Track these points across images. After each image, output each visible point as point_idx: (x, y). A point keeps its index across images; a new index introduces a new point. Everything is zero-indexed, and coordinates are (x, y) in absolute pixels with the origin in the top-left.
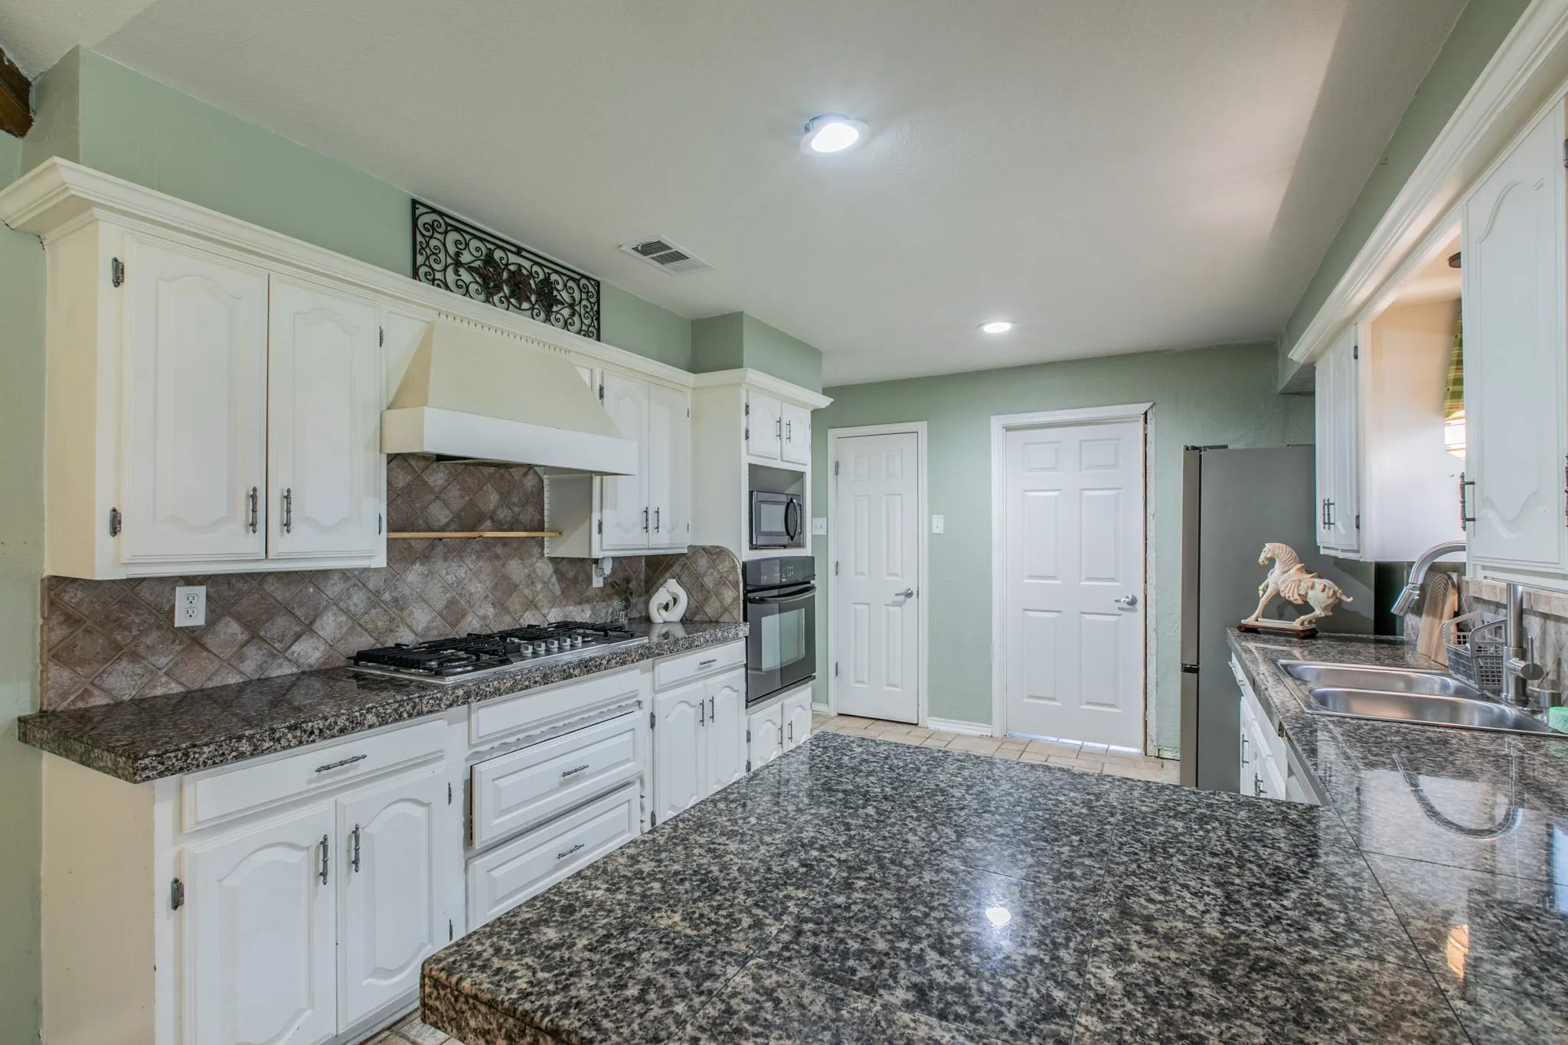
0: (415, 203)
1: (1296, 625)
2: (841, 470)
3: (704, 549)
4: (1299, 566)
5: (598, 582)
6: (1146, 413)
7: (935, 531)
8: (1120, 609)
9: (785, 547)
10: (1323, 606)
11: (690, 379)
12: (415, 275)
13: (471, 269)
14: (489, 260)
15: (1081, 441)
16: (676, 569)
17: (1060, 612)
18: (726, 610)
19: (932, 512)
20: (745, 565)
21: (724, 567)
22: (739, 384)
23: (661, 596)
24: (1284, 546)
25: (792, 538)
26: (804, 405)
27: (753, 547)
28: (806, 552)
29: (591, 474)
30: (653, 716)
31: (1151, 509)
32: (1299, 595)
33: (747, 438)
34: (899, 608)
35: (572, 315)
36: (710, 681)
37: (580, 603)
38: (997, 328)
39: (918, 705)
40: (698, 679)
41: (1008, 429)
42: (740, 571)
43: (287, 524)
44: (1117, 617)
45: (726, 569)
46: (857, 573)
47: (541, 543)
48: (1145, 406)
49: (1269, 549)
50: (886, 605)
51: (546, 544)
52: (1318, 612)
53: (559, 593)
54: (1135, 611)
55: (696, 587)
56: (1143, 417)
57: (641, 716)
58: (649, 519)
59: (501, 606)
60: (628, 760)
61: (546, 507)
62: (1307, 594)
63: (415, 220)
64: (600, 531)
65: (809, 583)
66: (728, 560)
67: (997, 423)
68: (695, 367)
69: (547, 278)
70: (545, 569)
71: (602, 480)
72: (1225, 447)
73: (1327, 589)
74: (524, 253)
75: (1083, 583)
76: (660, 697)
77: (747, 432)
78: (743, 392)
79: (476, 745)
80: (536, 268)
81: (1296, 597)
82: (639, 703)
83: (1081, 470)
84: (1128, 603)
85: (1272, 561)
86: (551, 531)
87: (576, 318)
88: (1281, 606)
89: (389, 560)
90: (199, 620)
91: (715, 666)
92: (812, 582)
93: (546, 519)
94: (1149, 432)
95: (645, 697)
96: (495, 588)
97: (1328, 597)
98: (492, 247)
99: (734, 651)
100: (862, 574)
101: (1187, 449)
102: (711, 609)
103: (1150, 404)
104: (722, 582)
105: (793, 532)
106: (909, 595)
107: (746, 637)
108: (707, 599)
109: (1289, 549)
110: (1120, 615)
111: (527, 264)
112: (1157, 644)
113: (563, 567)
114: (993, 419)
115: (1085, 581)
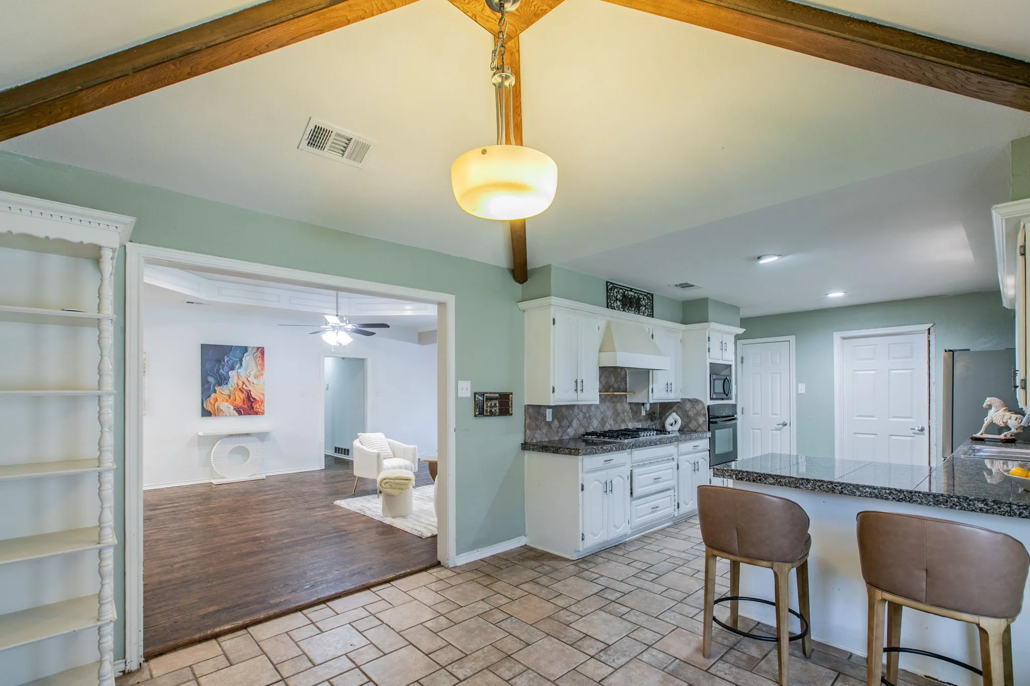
0: (607, 282)
1: (1002, 436)
2: (744, 361)
3: (689, 400)
4: (1005, 408)
5: (643, 413)
6: (929, 329)
7: (800, 392)
8: (914, 433)
9: (723, 399)
10: (1016, 427)
11: (683, 327)
12: (608, 307)
13: (620, 301)
14: (624, 296)
15: (889, 344)
16: (675, 408)
17: (876, 434)
18: (700, 426)
19: (798, 382)
20: (708, 406)
21: (699, 407)
22: (706, 329)
23: (670, 420)
24: (997, 399)
25: (727, 395)
26: (730, 333)
27: (711, 399)
28: (732, 402)
29: (648, 370)
30: (678, 465)
31: (932, 380)
32: (1003, 422)
33: (709, 351)
34: (779, 432)
35: (645, 309)
36: (697, 455)
37: (638, 422)
40: (691, 453)
41: (844, 338)
42: (706, 409)
43: (582, 390)
44: (912, 438)
45: (700, 409)
46: (754, 414)
47: (626, 396)
48: (930, 325)
49: (988, 400)
50: (772, 430)
51: (628, 397)
52: (1013, 430)
53: (631, 417)
54: (924, 434)
55: (685, 416)
56: (927, 332)
57: (674, 463)
58: (668, 387)
59: (616, 422)
60: (670, 480)
61: (628, 382)
62: (1007, 421)
63: (607, 287)
64: (652, 392)
65: (734, 416)
66: (700, 405)
67: (837, 336)
68: (684, 322)
69: (639, 297)
70: (627, 407)
71: (653, 372)
72: (969, 350)
73: (1018, 419)
74: (633, 290)
75: (891, 419)
76: (681, 458)
77: (709, 349)
78: (707, 332)
79: (634, 463)
80: (636, 295)
81: (1001, 423)
82: (673, 459)
83: (889, 359)
84: (919, 430)
85: (990, 407)
86: (630, 392)
87: (647, 310)
88: (995, 428)
89: (600, 402)
90: (551, 420)
91: (699, 448)
92: (735, 416)
93: (628, 387)
94: (931, 339)
95: (675, 457)
96: (614, 413)
97: (1018, 423)
98: (624, 290)
99: (704, 444)
100: (758, 414)
101: (946, 351)
102: (693, 425)
103: (932, 324)
104: (698, 414)
105: (726, 393)
106: (785, 425)
107: (710, 438)
108: (690, 421)
109: (999, 400)
110: (913, 437)
111: (633, 294)
112: (937, 452)
113: (633, 407)
114: (835, 333)
115: (892, 418)
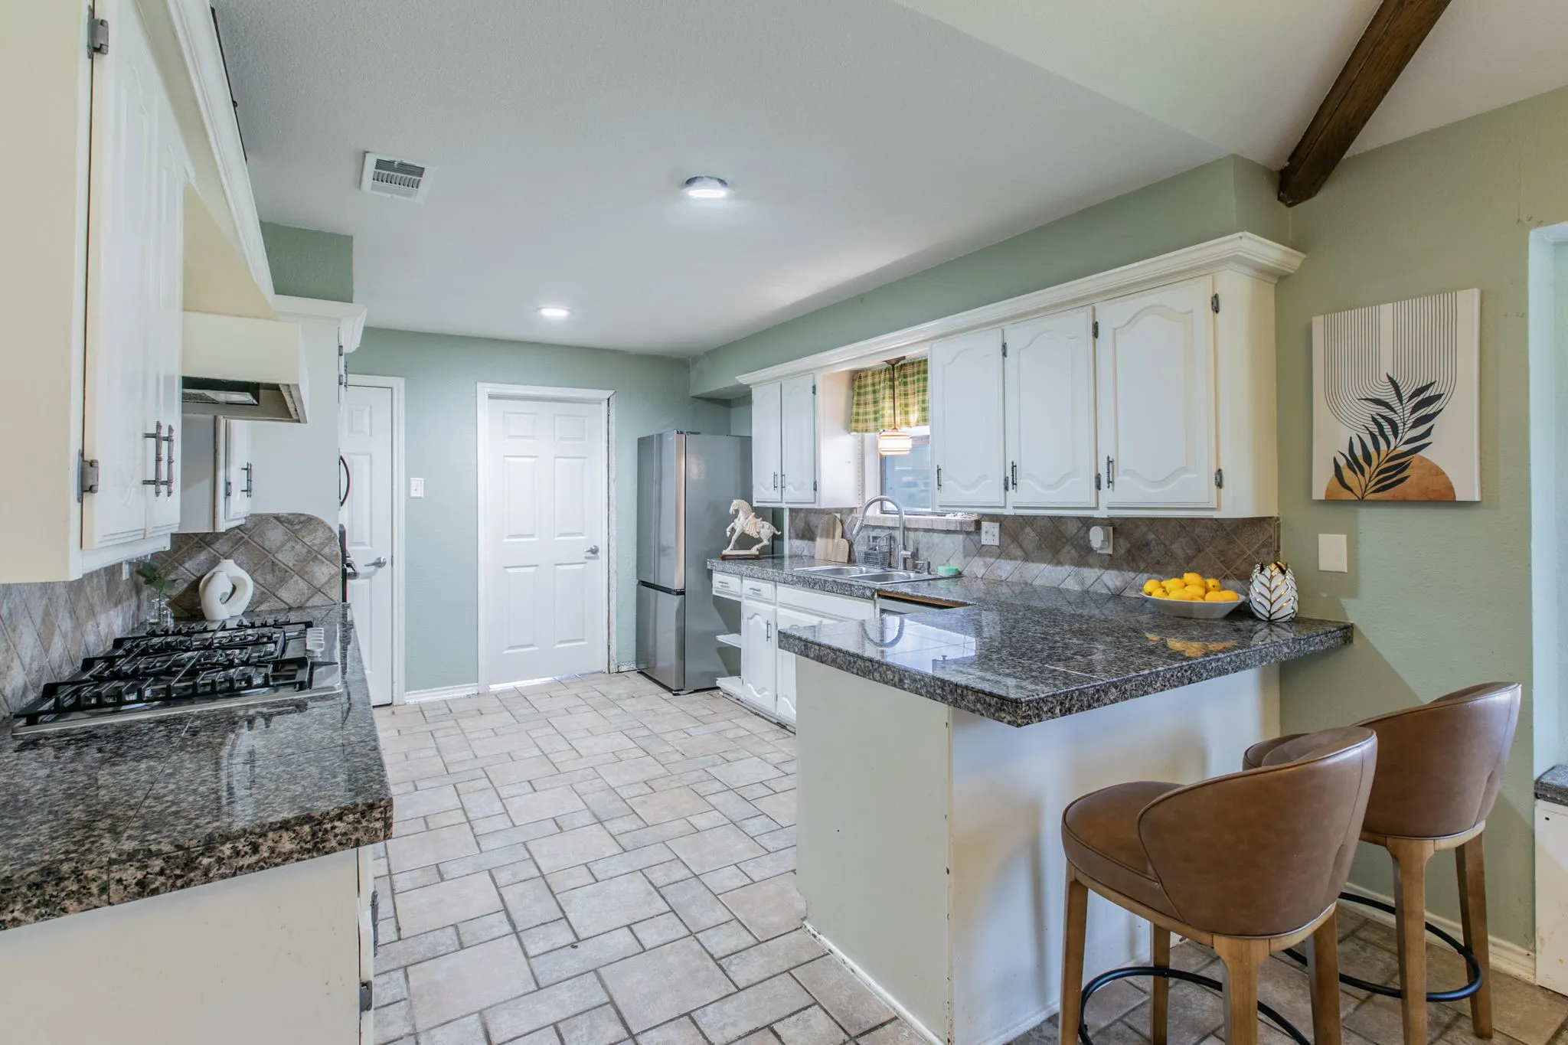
1: (752, 551)
3: (277, 518)
4: (752, 514)
5: (125, 573)
6: (609, 399)
7: (413, 494)
10: (766, 538)
15: (555, 415)
16: (231, 547)
17: (537, 566)
18: (317, 590)
19: (410, 474)
21: (316, 537)
22: (339, 320)
23: (220, 584)
24: (741, 502)
31: (612, 476)
32: (754, 532)
33: (340, 384)
34: (367, 580)
38: (555, 313)
39: (393, 683)
41: (491, 397)
42: (339, 543)
44: (583, 565)
45: (317, 541)
48: (609, 393)
49: (735, 504)
52: (766, 542)
54: (599, 558)
55: (261, 564)
56: (605, 403)
62: (758, 531)
64: (228, 494)
66: (321, 529)
67: (484, 389)
73: (767, 528)
77: (341, 376)
78: (336, 329)
83: (554, 440)
84: (591, 553)
94: (611, 413)
97: (768, 533)
102: (291, 593)
103: (612, 392)
104: (311, 556)
106: (379, 564)
108: (283, 582)
109: (744, 503)
110: (585, 563)
112: (617, 583)
114: (479, 385)
115: (558, 536)
